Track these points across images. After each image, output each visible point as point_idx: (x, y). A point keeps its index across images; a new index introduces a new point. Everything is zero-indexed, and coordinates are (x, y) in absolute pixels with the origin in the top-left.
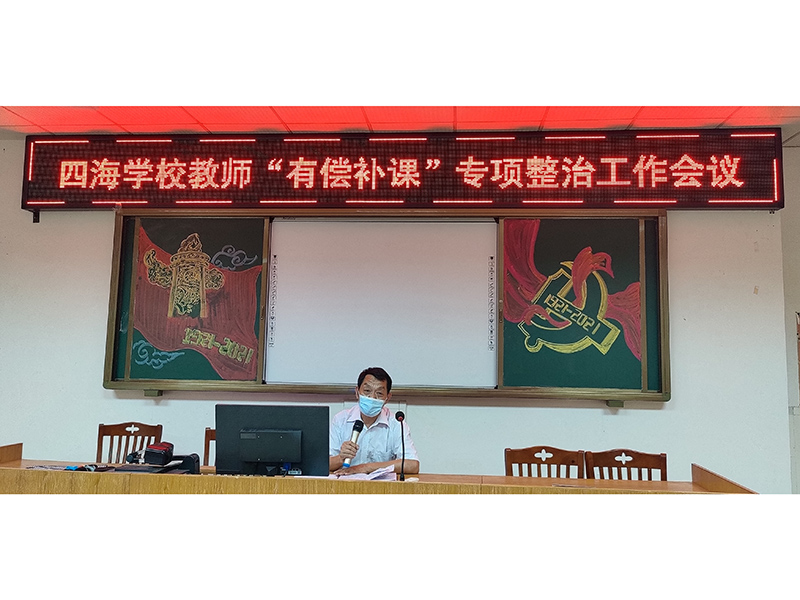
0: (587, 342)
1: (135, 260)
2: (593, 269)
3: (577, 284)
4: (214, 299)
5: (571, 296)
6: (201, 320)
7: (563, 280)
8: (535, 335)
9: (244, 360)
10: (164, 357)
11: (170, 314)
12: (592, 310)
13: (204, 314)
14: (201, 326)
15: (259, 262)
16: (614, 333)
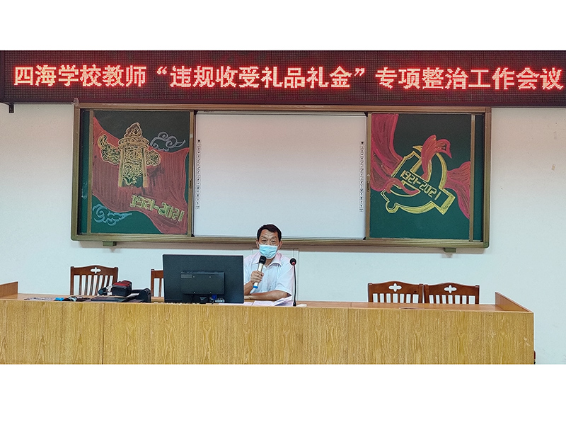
0: (431, 206)
1: (91, 143)
2: (436, 152)
3: (425, 162)
4: (153, 173)
5: (421, 171)
6: (143, 189)
7: (415, 160)
8: (394, 200)
9: (177, 219)
10: (117, 217)
11: (120, 185)
12: (435, 181)
13: (145, 185)
14: (144, 193)
15: (187, 145)
16: (451, 199)
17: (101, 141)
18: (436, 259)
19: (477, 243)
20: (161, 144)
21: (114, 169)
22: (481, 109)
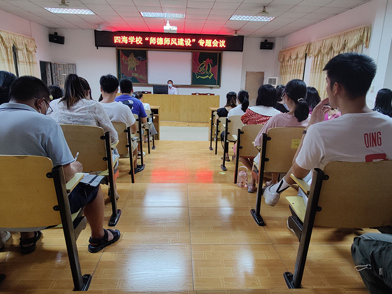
0: (207, 76)
1: (121, 58)
3: (206, 65)
4: (137, 67)
5: (205, 68)
7: (204, 65)
8: (198, 75)
9: (144, 79)
12: (208, 71)
14: (135, 72)
15: (146, 59)
16: (212, 75)
17: (123, 58)
18: (209, 89)
19: (219, 86)
20: (139, 59)
21: (127, 66)
22: (220, 52)
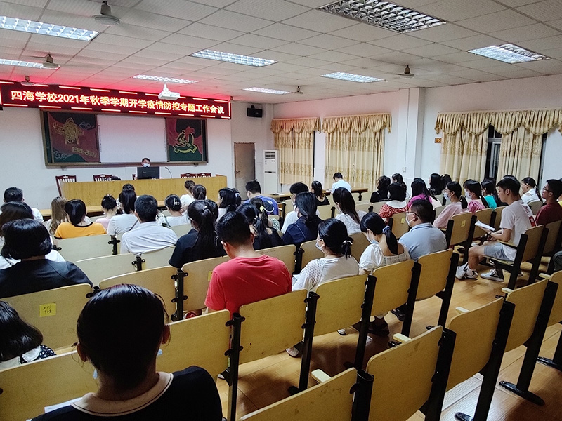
1: (50, 125)
4: (81, 138)
8: (177, 148)
9: (94, 156)
10: (66, 156)
11: (66, 143)
13: (78, 143)
14: (77, 146)
15: (95, 128)
17: (54, 125)
20: (84, 127)
21: (62, 137)
